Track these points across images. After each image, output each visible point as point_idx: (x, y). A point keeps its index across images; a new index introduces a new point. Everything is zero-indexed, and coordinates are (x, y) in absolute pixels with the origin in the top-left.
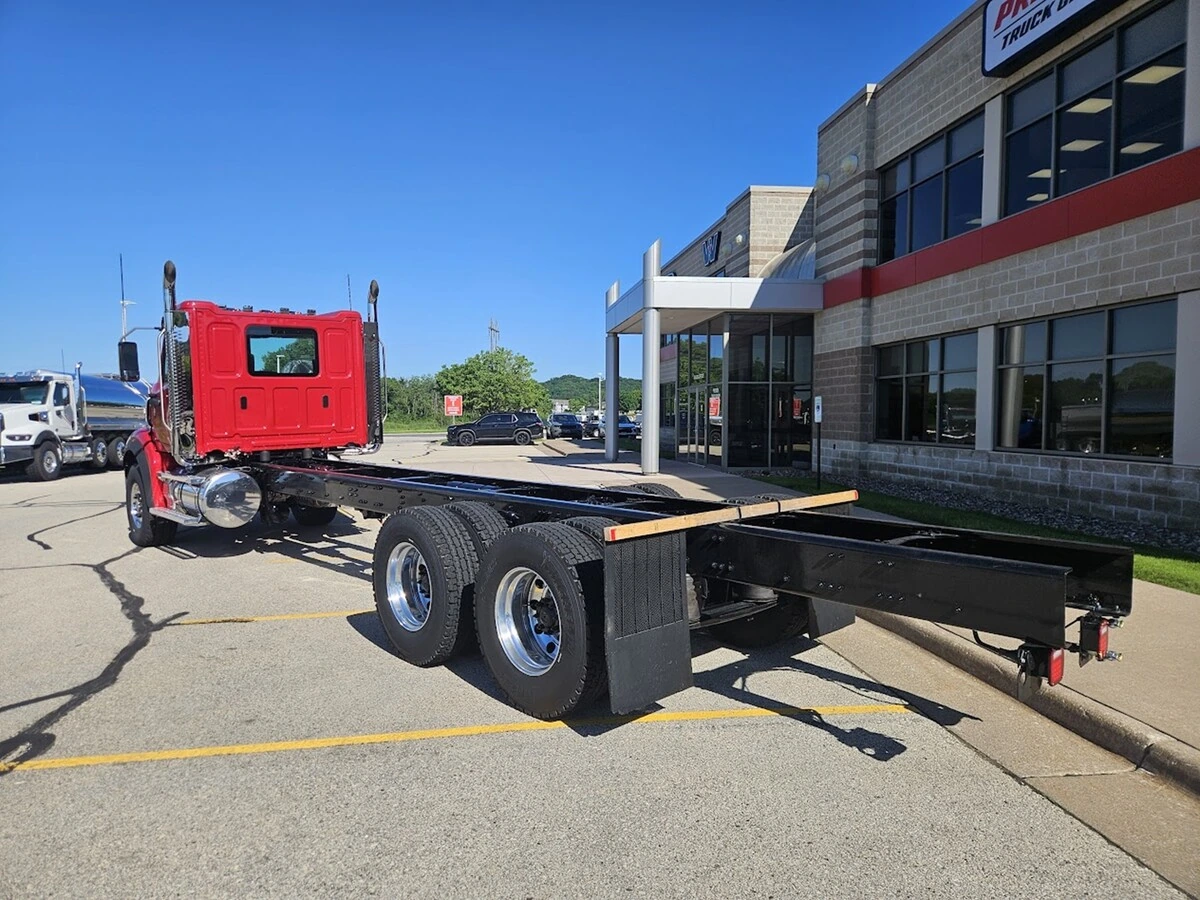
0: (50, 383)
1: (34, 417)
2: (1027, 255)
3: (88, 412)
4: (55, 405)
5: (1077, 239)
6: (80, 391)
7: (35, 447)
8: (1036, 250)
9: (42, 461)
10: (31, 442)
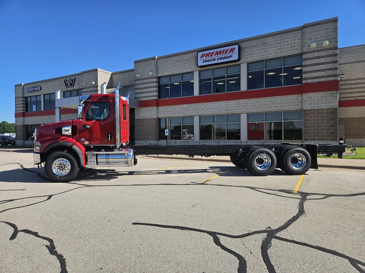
2: (208, 103)
5: (220, 102)
8: (210, 103)
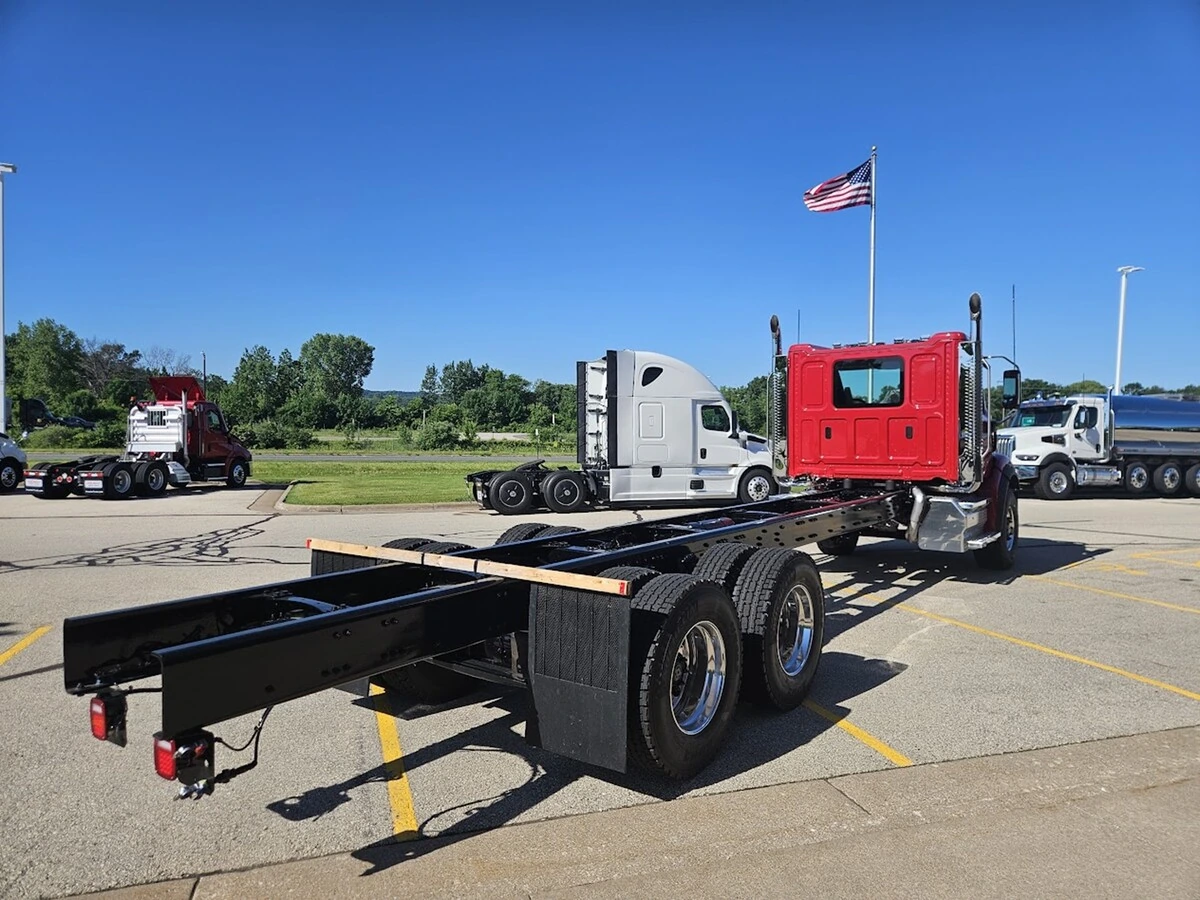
0: (1073, 407)
1: (1047, 439)
3: (1118, 435)
4: (1075, 428)
6: (1110, 415)
7: (1040, 468)
9: (1049, 480)
10: (1037, 463)
